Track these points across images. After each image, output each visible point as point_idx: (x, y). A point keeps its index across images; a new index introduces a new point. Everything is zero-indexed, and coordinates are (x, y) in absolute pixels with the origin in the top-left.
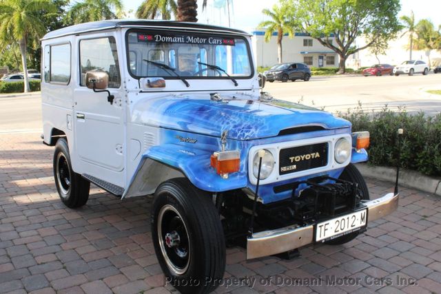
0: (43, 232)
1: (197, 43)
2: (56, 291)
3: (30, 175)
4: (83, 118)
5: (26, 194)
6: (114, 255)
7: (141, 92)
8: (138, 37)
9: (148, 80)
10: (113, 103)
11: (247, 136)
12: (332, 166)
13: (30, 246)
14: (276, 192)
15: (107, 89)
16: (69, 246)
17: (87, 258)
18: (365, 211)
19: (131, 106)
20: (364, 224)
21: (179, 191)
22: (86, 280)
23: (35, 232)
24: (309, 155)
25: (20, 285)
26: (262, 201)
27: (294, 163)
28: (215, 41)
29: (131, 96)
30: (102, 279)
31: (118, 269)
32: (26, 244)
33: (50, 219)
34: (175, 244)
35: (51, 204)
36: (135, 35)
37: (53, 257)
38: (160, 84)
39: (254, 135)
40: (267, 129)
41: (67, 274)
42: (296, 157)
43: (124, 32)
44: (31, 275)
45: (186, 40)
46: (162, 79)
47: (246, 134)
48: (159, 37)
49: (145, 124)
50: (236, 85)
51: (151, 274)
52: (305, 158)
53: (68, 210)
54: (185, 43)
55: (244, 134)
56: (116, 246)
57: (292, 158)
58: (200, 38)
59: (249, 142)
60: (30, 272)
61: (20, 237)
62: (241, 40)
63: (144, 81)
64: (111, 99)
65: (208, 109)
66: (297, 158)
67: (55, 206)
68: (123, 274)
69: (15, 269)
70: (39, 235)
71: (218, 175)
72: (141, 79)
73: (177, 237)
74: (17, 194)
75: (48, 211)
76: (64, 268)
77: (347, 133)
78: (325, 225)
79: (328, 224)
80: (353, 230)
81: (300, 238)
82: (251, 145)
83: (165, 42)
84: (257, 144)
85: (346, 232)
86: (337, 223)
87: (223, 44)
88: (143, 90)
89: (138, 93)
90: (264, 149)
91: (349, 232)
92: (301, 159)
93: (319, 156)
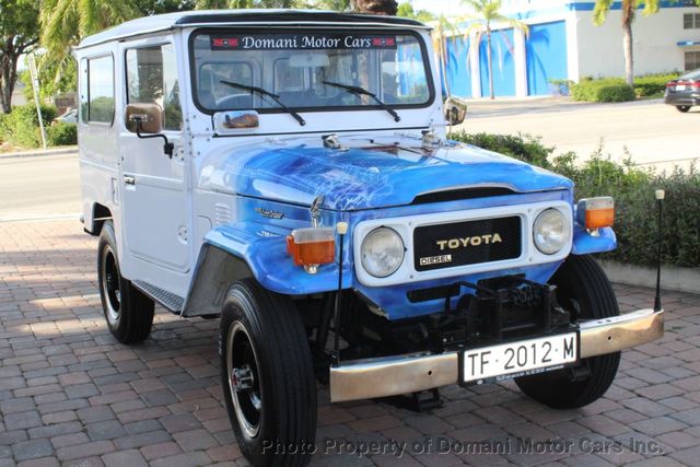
0: (66, 380)
1: (321, 48)
2: (61, 462)
3: (71, 291)
4: (133, 183)
5: (54, 321)
6: (172, 414)
7: (216, 136)
8: (212, 42)
9: (227, 116)
10: (173, 156)
11: (351, 204)
12: (530, 257)
13: (38, 399)
14: (412, 301)
15: (162, 132)
16: (101, 400)
17: (124, 418)
18: (574, 335)
19: (197, 161)
20: (571, 358)
21: (247, 296)
22: (112, 448)
23: (54, 380)
24: (479, 239)
25: (7, 452)
26: (387, 316)
27: (447, 250)
28: (356, 43)
29: (198, 144)
30: (139, 448)
31: (170, 434)
32: (33, 397)
33: (82, 360)
34: (244, 386)
35: (90, 337)
36: (206, 39)
37: (73, 416)
38: (249, 121)
39: (364, 203)
40: (391, 193)
41: (86, 439)
42: (450, 242)
43: (186, 35)
44: (29, 438)
45: (300, 42)
46: (254, 112)
47: (349, 201)
48: (250, 41)
49: (217, 191)
50: (397, 119)
51: (222, 443)
52: (469, 244)
53: (119, 346)
54: (299, 48)
55: (345, 201)
56: (179, 402)
57: (442, 244)
58: (328, 38)
59: (353, 214)
60: (29, 436)
61: (27, 386)
63: (220, 117)
64: (169, 149)
65: (309, 161)
66: (454, 243)
67: (98, 340)
68: (175, 441)
69: (6, 431)
70: (58, 383)
71: (301, 268)
72: (216, 115)
73: (248, 374)
74: (39, 320)
75: (83, 347)
76: (85, 431)
77: (563, 199)
78: (483, 354)
79: (489, 353)
80: (546, 368)
81: (430, 373)
82: (358, 220)
83: (262, 48)
84: (371, 217)
85: (530, 371)
86: (510, 353)
87: (374, 47)
88: (219, 134)
89: (211, 138)
90: (382, 227)
91: (538, 371)
92: (461, 244)
93: (500, 240)
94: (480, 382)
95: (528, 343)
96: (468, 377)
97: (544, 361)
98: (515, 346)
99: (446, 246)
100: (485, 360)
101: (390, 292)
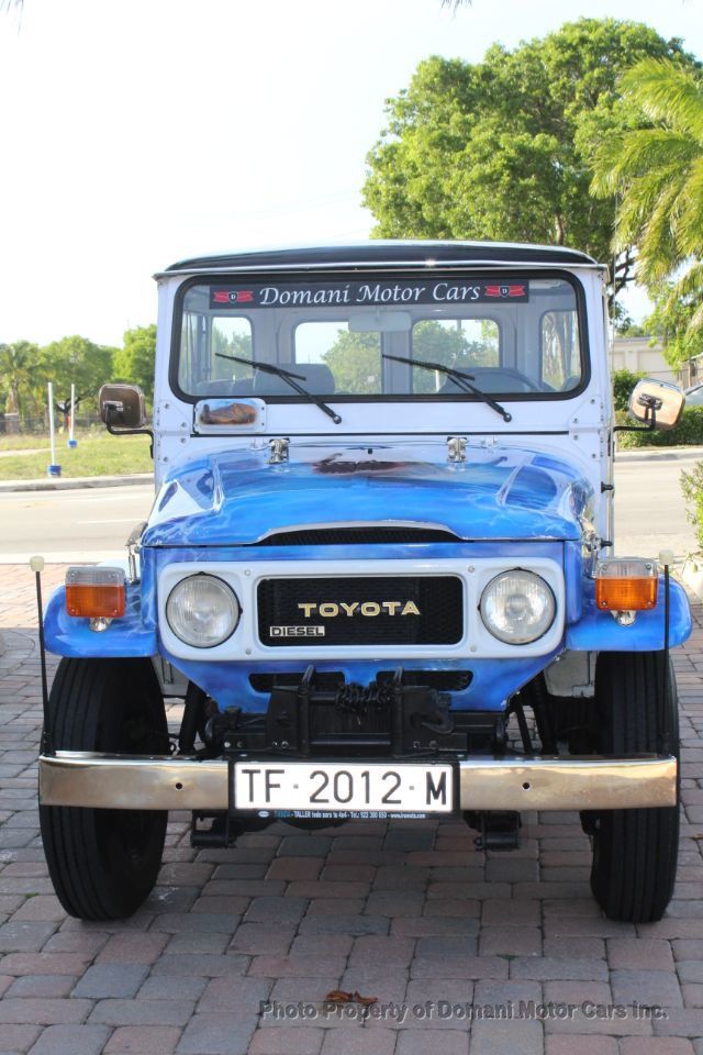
7: (196, 435)
8: (212, 296)
9: (206, 407)
10: (153, 459)
11: (159, 538)
14: (259, 689)
18: (448, 770)
20: (442, 807)
24: (377, 606)
27: (316, 619)
28: (454, 293)
36: (206, 289)
38: (239, 415)
42: (323, 607)
43: (174, 286)
45: (355, 294)
46: (260, 402)
48: (272, 294)
50: (508, 419)
52: (357, 614)
54: (352, 303)
57: (307, 608)
58: (402, 287)
59: (161, 552)
62: (557, 283)
66: (330, 610)
71: (87, 621)
72: (201, 404)
77: (550, 556)
78: (268, 772)
79: (282, 772)
80: (389, 813)
81: (179, 786)
82: (167, 560)
83: (290, 304)
84: (189, 559)
85: (359, 812)
86: (320, 780)
87: (483, 299)
88: (201, 432)
89: (188, 438)
90: (202, 574)
91: (374, 816)
92: (343, 613)
93: (417, 612)
94: (264, 815)
95: (356, 769)
96: (242, 802)
97: (385, 800)
98: (332, 769)
99: (315, 613)
100: (271, 782)
101: (219, 672)
